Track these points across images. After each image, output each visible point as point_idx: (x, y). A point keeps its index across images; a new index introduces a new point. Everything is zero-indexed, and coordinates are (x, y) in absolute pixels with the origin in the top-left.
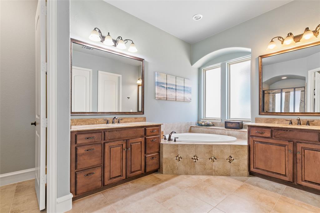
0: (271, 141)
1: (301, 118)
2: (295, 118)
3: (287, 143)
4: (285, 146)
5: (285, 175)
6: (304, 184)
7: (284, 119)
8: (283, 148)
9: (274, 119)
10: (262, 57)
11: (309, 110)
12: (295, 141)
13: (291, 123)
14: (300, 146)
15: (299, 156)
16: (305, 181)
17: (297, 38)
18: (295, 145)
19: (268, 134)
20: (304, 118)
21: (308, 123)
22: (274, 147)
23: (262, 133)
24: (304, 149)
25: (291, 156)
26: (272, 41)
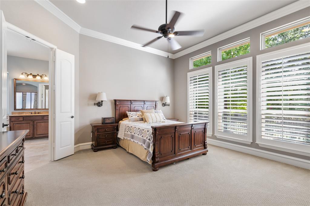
0: (23, 122)
1: (36, 111)
2: (33, 111)
3: (31, 122)
4: (29, 123)
5: (30, 136)
6: (37, 136)
7: (28, 112)
8: (29, 124)
9: (23, 112)
10: (16, 79)
11: (40, 107)
12: (34, 120)
13: (32, 114)
14: (35, 122)
15: (35, 126)
16: (38, 135)
17: (34, 76)
18: (33, 122)
19: (21, 119)
20: (37, 111)
21: (39, 113)
22: (24, 125)
23: (18, 119)
24: (37, 123)
25: (32, 127)
26: (22, 74)
